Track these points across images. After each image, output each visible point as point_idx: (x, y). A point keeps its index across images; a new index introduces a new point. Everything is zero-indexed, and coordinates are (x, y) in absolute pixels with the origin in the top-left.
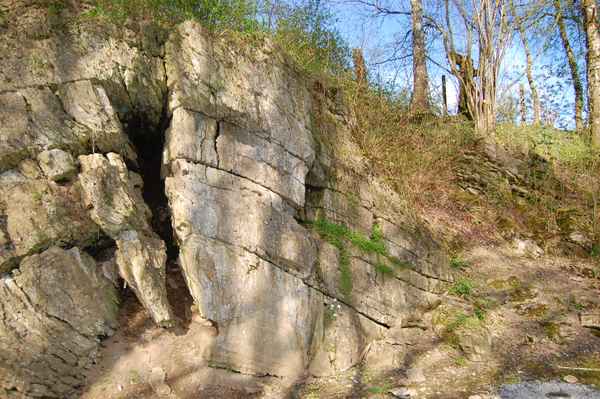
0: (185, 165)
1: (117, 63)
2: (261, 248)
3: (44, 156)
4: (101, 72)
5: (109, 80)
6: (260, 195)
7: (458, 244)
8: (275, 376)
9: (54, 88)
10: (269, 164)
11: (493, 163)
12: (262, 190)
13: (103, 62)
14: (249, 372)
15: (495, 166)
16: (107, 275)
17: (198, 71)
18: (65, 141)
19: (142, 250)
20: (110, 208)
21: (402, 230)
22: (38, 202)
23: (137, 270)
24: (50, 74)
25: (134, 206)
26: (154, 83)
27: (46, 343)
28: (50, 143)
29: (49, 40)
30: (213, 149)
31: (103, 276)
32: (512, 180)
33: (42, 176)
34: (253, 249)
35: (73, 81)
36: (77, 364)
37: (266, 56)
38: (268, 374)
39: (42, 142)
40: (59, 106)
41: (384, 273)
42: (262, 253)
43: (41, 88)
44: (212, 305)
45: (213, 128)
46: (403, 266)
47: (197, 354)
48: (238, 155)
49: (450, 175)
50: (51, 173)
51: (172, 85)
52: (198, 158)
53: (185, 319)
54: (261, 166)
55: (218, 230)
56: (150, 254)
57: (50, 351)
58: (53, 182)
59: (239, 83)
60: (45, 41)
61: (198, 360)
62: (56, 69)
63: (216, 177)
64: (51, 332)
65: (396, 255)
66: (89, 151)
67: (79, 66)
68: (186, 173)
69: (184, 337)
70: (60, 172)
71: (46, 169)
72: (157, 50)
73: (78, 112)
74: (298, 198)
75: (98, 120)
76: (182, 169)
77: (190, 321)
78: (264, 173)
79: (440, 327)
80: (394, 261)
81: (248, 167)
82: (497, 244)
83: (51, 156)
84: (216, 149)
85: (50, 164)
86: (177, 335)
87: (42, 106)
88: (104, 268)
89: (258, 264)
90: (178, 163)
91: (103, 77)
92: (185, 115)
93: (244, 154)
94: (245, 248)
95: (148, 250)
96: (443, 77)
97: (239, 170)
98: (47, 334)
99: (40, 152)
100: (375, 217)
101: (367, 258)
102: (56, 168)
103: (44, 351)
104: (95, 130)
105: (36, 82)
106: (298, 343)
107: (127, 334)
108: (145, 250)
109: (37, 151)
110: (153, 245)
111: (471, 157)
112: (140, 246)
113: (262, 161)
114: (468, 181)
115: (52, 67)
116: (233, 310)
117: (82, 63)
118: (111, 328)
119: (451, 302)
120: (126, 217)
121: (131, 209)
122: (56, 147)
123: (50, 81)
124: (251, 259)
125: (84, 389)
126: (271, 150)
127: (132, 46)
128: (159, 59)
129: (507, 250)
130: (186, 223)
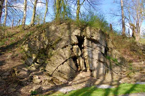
0: (87, 47)
1: (78, 33)
6: (98, 52)
7: (130, 62)
8: (100, 79)
11: (138, 47)
15: (139, 47)
17: (90, 34)
19: (82, 59)
21: (120, 58)
23: (81, 62)
32: (142, 50)
34: (97, 60)
35: (72, 35)
37: (99, 31)
41: (117, 65)
42: (99, 60)
43: (68, 36)
44: (92, 67)
46: (120, 64)
48: (95, 46)
49: (129, 49)
52: (89, 46)
54: (98, 47)
63: (91, 49)
65: (119, 62)
66: (75, 45)
67: (73, 33)
70: (71, 48)
73: (73, 39)
74: (103, 52)
79: (127, 74)
80: (119, 63)
82: (138, 62)
84: (91, 45)
89: (98, 62)
91: (76, 35)
96: (129, 29)
97: (95, 48)
100: (115, 56)
101: (114, 62)
104: (76, 42)
106: (104, 74)
111: (134, 46)
114: (133, 50)
119: (129, 71)
126: (100, 45)
127: (80, 30)
129: (140, 63)
130: (87, 56)
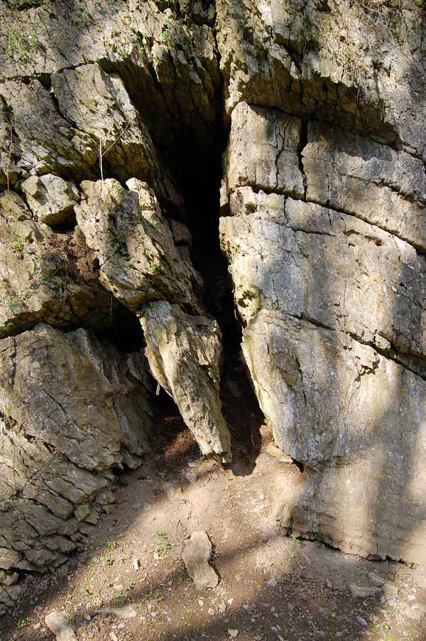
0: (249, 196)
1: (140, 34)
2: (382, 334)
3: (30, 186)
4: (115, 50)
5: (128, 60)
6: (379, 243)
8: (401, 562)
9: (45, 80)
10: (395, 189)
12: (382, 235)
13: (117, 34)
14: (355, 551)
16: (134, 373)
17: (269, 22)
18: (62, 161)
19: (178, 334)
20: (122, 260)
22: (18, 254)
23: (170, 367)
24: (40, 59)
25: (162, 258)
26: (199, 64)
27: (22, 481)
28: (40, 165)
29: (40, 9)
30: (296, 168)
31: (128, 374)
33: (28, 215)
34: (368, 338)
35: (73, 68)
36: (72, 515)
38: (388, 558)
39: (27, 164)
40: (52, 107)
42: (384, 344)
43: (26, 80)
44: (295, 434)
45: (295, 133)
47: (266, 512)
48: (341, 175)
50: (41, 211)
51: (228, 64)
52: (272, 185)
53: (250, 448)
54: (382, 192)
55: (306, 303)
56: (190, 341)
57: (26, 494)
58: (44, 226)
59: (343, 33)
60: (32, 11)
61: (268, 523)
62: (49, 51)
63: (301, 213)
64: (30, 463)
66: (95, 175)
67: (82, 44)
68: (251, 209)
69: (248, 478)
70: (55, 210)
71: (34, 204)
72: (203, 13)
73: (81, 114)
75: (108, 123)
76: (246, 202)
77: (257, 453)
78: (386, 205)
81: (358, 196)
83: (40, 184)
84: (301, 167)
85: (39, 197)
86: (236, 474)
87: (28, 108)
88: (130, 362)
89: (376, 364)
90: (239, 194)
91: (116, 58)
92: (251, 115)
93: (350, 173)
94: (354, 336)
95: (188, 334)
97: (341, 200)
98: (22, 467)
99: (24, 179)
102: (49, 204)
103: (19, 493)
104: (105, 139)
105: (20, 72)
107: (160, 465)
108: (183, 334)
109: (21, 178)
110: (199, 327)
112: (174, 328)
113: (383, 183)
115: (43, 48)
116: (331, 444)
117: (86, 38)
118: (135, 455)
120: (147, 276)
121: (157, 262)
122: (50, 171)
123: (39, 70)
124: (365, 354)
125: (82, 558)
126: (399, 164)
127: (162, 6)
128: (206, 27)
130: (253, 290)
